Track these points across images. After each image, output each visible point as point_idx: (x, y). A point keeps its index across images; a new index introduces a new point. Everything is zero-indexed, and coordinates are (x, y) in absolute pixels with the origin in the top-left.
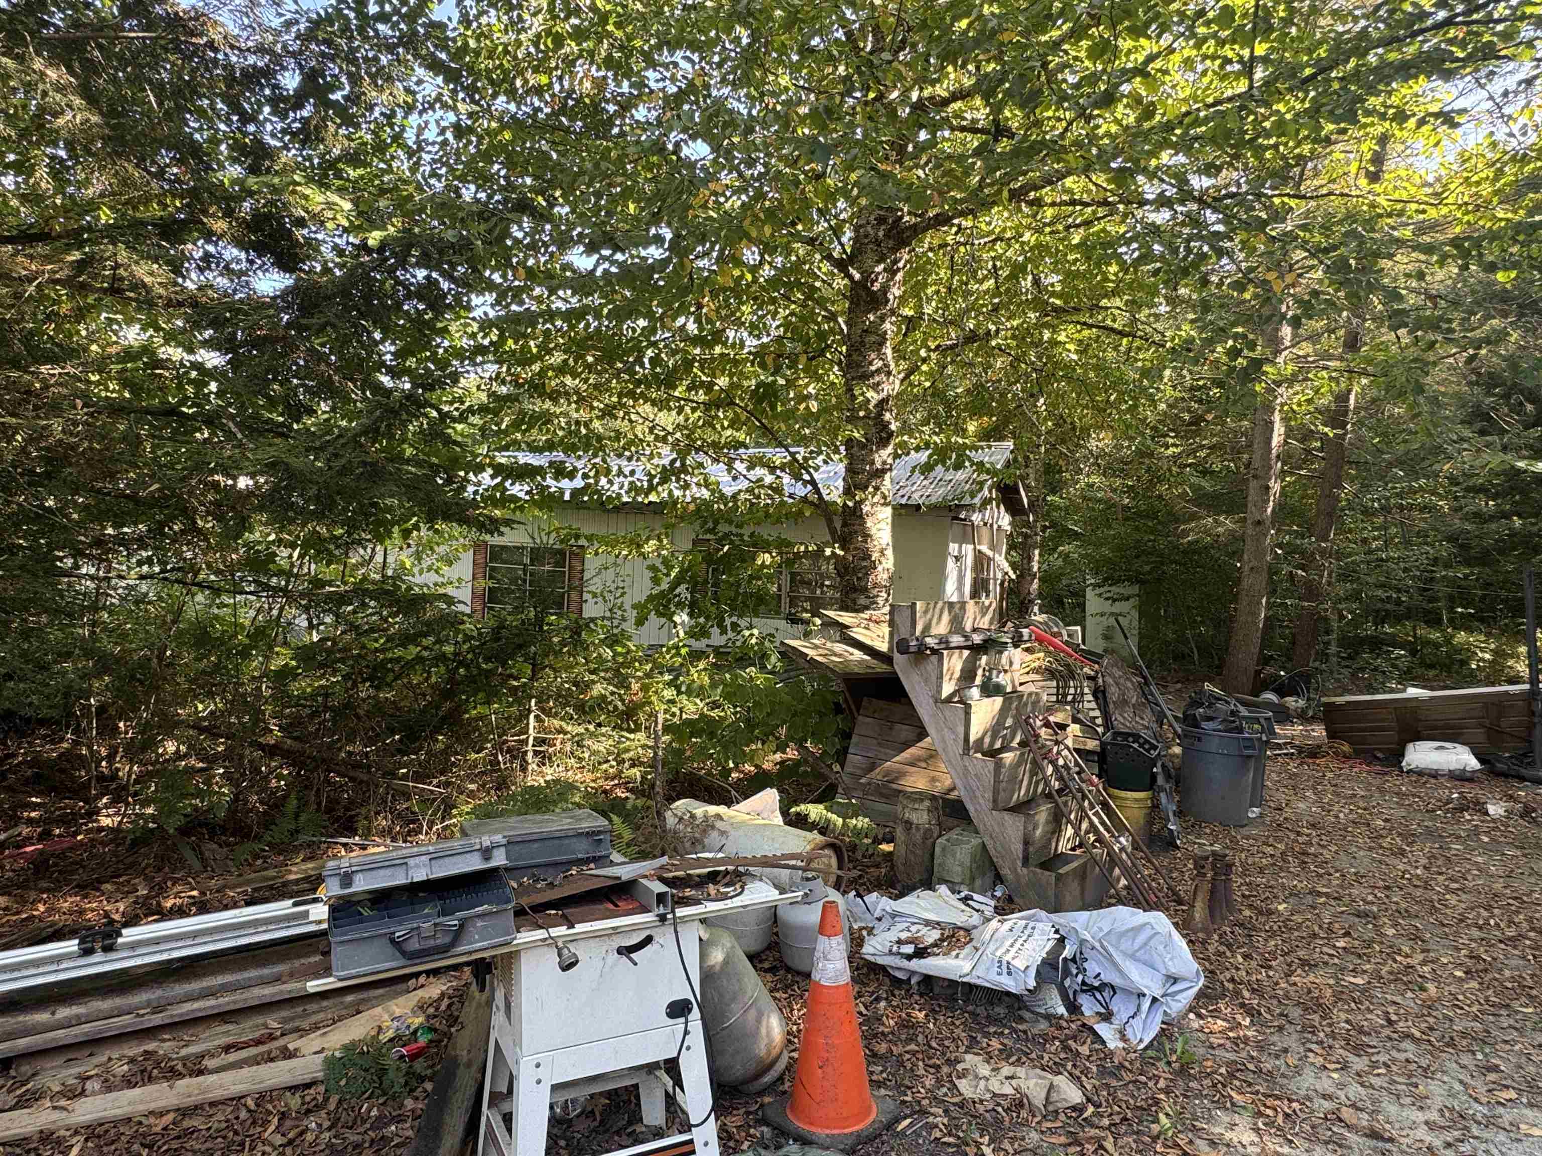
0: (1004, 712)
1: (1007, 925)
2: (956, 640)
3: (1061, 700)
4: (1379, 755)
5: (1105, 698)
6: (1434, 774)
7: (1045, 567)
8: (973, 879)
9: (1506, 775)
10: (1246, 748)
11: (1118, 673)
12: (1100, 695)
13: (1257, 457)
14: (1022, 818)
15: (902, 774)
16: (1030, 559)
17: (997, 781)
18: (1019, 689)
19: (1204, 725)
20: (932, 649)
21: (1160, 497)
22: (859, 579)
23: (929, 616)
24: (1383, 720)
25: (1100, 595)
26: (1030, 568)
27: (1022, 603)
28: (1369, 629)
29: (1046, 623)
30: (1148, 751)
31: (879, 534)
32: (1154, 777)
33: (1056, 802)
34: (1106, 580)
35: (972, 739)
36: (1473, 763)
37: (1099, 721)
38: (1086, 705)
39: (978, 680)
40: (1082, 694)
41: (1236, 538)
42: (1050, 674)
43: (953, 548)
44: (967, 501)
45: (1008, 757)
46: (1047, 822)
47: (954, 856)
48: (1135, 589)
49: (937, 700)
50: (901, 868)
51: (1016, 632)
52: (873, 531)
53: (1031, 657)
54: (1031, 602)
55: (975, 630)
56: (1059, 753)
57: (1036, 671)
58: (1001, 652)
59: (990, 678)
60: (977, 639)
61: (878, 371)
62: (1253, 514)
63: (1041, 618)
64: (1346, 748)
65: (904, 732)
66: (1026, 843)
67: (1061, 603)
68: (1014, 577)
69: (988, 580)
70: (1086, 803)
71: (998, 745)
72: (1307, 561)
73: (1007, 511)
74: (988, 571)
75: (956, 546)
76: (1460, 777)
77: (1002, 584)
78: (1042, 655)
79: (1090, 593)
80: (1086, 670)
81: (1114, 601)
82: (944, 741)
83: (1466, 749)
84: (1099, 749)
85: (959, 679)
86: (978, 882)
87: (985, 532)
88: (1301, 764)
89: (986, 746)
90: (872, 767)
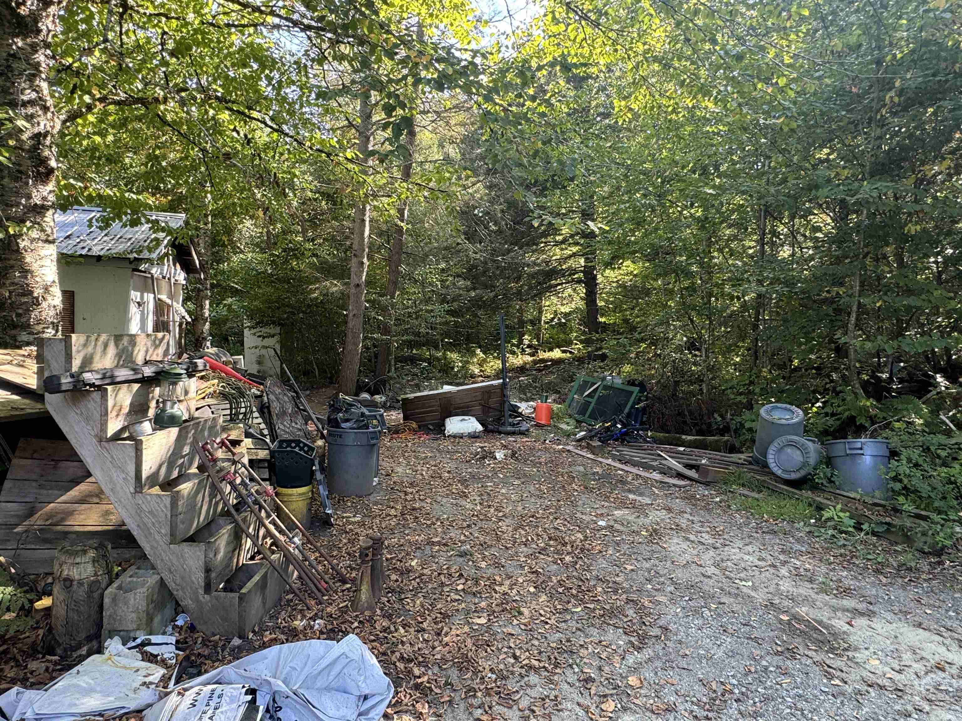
0: (180, 440)
1: (190, 695)
2: (123, 374)
3: (233, 419)
4: (431, 427)
5: (270, 413)
6: (461, 437)
7: (214, 314)
8: (150, 619)
9: (492, 431)
10: (372, 438)
11: (278, 391)
12: (266, 410)
13: (356, 242)
14: (202, 546)
15: (70, 513)
16: (202, 307)
17: (174, 514)
18: (197, 414)
19: (343, 425)
20: (92, 385)
21: (292, 269)
22: (19, 315)
23: (90, 349)
24: (433, 406)
25: (254, 334)
26: (202, 315)
27: (197, 340)
28: (406, 352)
29: (217, 355)
30: (306, 452)
31: (43, 271)
32: (313, 473)
33: (235, 521)
34: (257, 324)
35: (144, 475)
36: (480, 428)
37: (266, 432)
38: (255, 421)
39: (151, 413)
40: (252, 412)
41: (344, 296)
42: (224, 396)
43: (135, 295)
44: (145, 254)
45: (186, 487)
46: (228, 543)
47: (126, 603)
48: (278, 330)
49: (102, 439)
50: (61, 630)
51: (191, 363)
52: (35, 267)
53: (205, 384)
54: (205, 339)
55: (146, 363)
56: (236, 472)
57: (212, 395)
58: (175, 384)
59: (163, 410)
60: (148, 371)
61: (31, 103)
62: (354, 279)
63: (213, 350)
64: (414, 425)
65: (70, 469)
66: (208, 571)
67: (227, 340)
68: (190, 320)
69: (168, 323)
70: (263, 514)
71: (175, 474)
72: (384, 310)
73: (182, 269)
74: (168, 315)
75: (139, 294)
76: (474, 436)
77: (180, 325)
78: (216, 381)
79: (246, 332)
80: (254, 391)
81: (264, 338)
82: (111, 481)
83: (473, 419)
84: (268, 457)
85: (129, 414)
86: (157, 620)
87: (164, 283)
88: (391, 439)
89: (161, 478)
90: (31, 513)
